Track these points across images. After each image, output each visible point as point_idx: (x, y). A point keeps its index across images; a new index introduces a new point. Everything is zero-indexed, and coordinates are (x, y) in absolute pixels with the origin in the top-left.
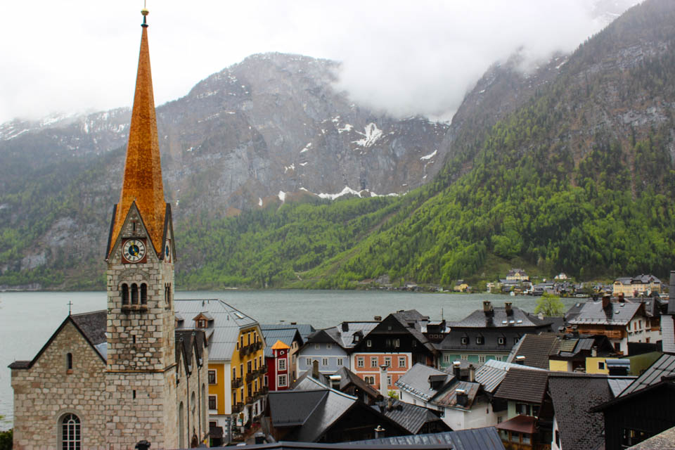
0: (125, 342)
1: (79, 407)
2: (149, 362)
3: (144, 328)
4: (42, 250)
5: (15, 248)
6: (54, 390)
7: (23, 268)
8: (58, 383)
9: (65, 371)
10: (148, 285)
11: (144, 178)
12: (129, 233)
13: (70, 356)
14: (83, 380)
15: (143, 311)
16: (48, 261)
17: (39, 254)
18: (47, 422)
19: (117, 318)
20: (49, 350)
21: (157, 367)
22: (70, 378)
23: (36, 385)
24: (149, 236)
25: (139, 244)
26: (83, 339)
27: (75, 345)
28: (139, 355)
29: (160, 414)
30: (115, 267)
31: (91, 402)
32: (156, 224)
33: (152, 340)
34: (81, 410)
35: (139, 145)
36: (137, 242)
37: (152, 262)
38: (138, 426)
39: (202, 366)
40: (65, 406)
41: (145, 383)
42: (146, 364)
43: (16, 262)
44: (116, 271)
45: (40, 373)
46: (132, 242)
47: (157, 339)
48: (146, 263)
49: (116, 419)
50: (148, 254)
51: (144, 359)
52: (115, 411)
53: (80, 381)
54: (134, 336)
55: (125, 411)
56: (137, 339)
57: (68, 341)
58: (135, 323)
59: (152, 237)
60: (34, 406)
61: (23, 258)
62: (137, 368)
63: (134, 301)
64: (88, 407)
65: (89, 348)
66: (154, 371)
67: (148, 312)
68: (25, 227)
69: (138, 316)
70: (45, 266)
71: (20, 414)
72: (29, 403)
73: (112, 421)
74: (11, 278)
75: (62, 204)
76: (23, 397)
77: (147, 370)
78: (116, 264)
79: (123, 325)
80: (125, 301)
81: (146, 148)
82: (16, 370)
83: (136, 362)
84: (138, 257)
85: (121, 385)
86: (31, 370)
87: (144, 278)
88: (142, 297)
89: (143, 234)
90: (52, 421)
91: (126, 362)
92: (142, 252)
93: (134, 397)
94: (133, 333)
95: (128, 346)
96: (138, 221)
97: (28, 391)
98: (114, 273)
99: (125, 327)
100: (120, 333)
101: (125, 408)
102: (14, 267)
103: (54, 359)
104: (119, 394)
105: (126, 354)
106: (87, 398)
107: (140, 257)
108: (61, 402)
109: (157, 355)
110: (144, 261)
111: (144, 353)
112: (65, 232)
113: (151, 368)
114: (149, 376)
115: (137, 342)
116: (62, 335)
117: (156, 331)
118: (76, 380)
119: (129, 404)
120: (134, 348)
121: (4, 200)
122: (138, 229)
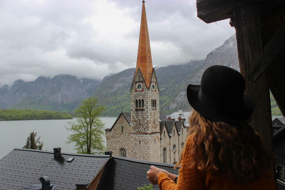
0: (137, 122)
1: (125, 146)
2: (145, 130)
3: (143, 116)
4: (175, 102)
5: (167, 102)
6: (118, 139)
7: (170, 109)
8: (119, 137)
9: (121, 133)
10: (144, 100)
11: (143, 59)
12: (137, 80)
13: (122, 127)
14: (126, 136)
15: (143, 110)
16: (178, 106)
17: (175, 104)
18: (116, 150)
19: (134, 113)
20: (116, 125)
21: (148, 132)
22: (122, 135)
23: (112, 137)
24: (144, 81)
25: (141, 84)
26: (126, 121)
27: (124, 123)
28: (141, 127)
29: (148, 150)
30: (133, 93)
31: (129, 145)
32: (148, 76)
33: (146, 121)
34: (126, 147)
35: (141, 46)
36: (140, 83)
37: (146, 91)
38: (141, 154)
39: (180, 135)
40: (121, 145)
41: (144, 138)
42: (144, 130)
43: (168, 106)
44: (134, 94)
45: (114, 133)
46: (138, 83)
47: (148, 121)
48: (143, 91)
49: (134, 151)
50: (144, 88)
51: (143, 129)
52: (134, 148)
53: (125, 137)
54: (140, 120)
55: (137, 148)
56: (141, 121)
57: (122, 122)
58: (140, 114)
59: (146, 81)
60: (112, 144)
61: (169, 105)
62: (141, 132)
63: (140, 106)
64: (128, 146)
65: (128, 125)
66: (146, 134)
67: (144, 110)
68: (170, 95)
69: (141, 112)
70: (176, 108)
71: (108, 147)
72: (110, 143)
73: (132, 152)
74: (166, 112)
75: (181, 87)
76: (109, 141)
77: (144, 133)
78: (133, 92)
79: (136, 115)
80: (137, 106)
81: (144, 47)
82: (107, 132)
83: (140, 130)
84: (140, 89)
85: (135, 138)
86: (111, 132)
87: (143, 97)
88: (142, 105)
89: (142, 80)
90: (117, 150)
91: (137, 130)
92: (142, 87)
93: (140, 143)
94: (139, 118)
95: (138, 123)
96: (140, 75)
97: (110, 139)
98: (133, 96)
99: (137, 116)
100: (135, 119)
101: (137, 147)
102: (167, 108)
103: (118, 128)
104: (135, 142)
105: (137, 127)
106: (128, 143)
107: (141, 89)
108: (120, 144)
109: (147, 127)
110: (143, 90)
111: (143, 126)
112: (183, 96)
113: (145, 132)
114: (145, 135)
115: (141, 122)
116: (120, 119)
117: (147, 118)
118: (124, 136)
119: (138, 146)
120: (140, 124)
121: (163, 86)
122: (140, 78)
